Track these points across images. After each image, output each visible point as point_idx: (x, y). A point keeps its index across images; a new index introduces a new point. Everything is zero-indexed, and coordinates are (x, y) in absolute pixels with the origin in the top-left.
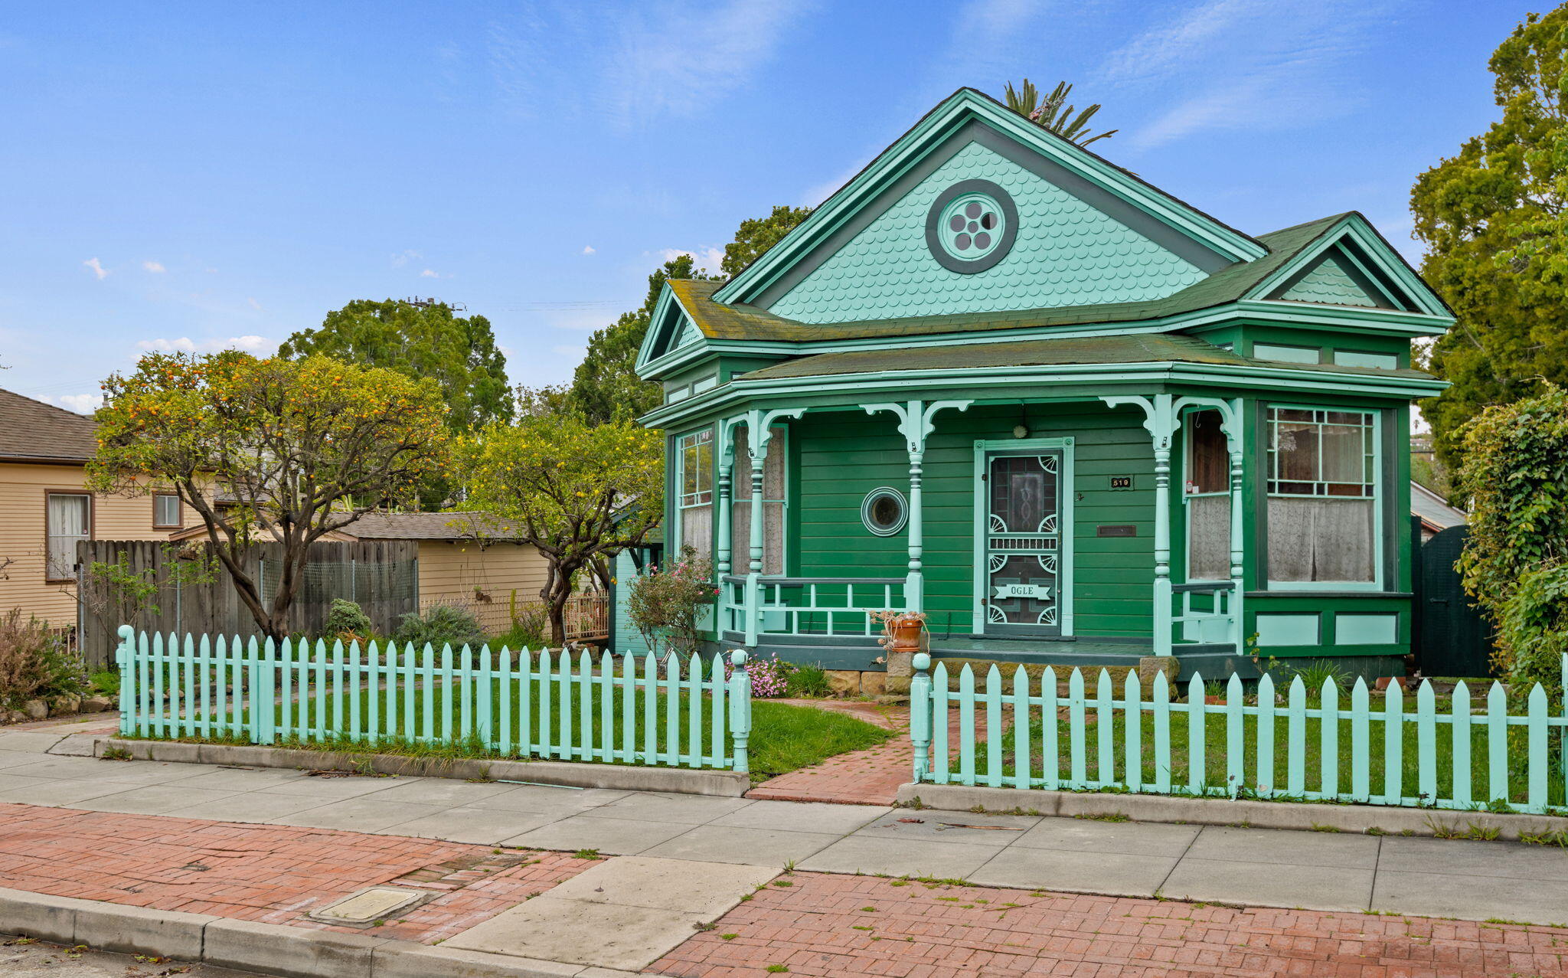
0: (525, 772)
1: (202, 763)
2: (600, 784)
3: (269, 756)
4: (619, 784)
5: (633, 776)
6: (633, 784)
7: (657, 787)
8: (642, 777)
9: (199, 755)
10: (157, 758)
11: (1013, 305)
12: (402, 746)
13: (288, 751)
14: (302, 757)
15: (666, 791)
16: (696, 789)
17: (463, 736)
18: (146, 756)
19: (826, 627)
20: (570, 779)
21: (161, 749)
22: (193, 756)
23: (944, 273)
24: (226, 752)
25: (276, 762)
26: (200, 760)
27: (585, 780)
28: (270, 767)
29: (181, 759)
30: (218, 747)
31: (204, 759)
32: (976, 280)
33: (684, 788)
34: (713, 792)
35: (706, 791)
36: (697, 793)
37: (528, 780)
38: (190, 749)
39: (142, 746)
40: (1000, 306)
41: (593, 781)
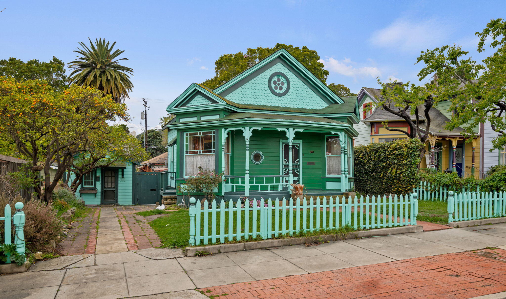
0: (369, 234)
1: (246, 250)
2: (389, 234)
3: (277, 243)
4: (394, 233)
5: (398, 230)
6: (398, 233)
7: (404, 232)
8: (400, 230)
9: (245, 247)
10: (223, 252)
11: (289, 106)
12: (328, 231)
13: (286, 239)
14: (291, 241)
15: (406, 233)
16: (413, 231)
17: (342, 226)
18: (217, 252)
19: (268, 189)
20: (381, 234)
21: (224, 248)
22: (242, 248)
23: (273, 95)
24: (258, 244)
25: (281, 244)
26: (245, 249)
27: (385, 233)
28: (278, 247)
29: (236, 250)
30: (254, 242)
31: (247, 248)
32: (280, 98)
33: (410, 231)
34: (417, 231)
35: (415, 231)
36: (413, 232)
37: (374, 236)
38: (240, 245)
39: (214, 248)
40: (286, 106)
41: (387, 233)
